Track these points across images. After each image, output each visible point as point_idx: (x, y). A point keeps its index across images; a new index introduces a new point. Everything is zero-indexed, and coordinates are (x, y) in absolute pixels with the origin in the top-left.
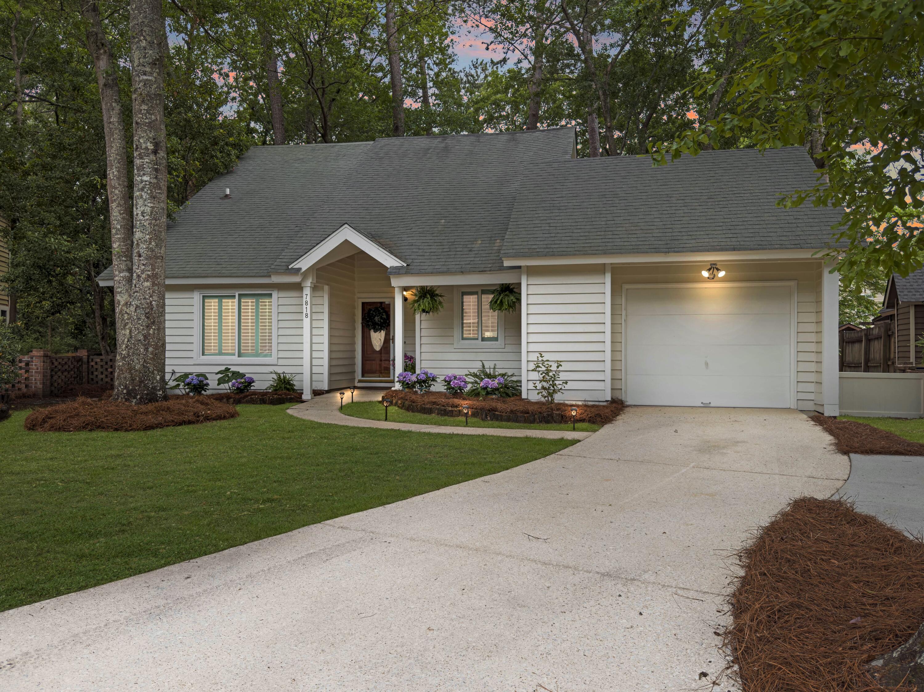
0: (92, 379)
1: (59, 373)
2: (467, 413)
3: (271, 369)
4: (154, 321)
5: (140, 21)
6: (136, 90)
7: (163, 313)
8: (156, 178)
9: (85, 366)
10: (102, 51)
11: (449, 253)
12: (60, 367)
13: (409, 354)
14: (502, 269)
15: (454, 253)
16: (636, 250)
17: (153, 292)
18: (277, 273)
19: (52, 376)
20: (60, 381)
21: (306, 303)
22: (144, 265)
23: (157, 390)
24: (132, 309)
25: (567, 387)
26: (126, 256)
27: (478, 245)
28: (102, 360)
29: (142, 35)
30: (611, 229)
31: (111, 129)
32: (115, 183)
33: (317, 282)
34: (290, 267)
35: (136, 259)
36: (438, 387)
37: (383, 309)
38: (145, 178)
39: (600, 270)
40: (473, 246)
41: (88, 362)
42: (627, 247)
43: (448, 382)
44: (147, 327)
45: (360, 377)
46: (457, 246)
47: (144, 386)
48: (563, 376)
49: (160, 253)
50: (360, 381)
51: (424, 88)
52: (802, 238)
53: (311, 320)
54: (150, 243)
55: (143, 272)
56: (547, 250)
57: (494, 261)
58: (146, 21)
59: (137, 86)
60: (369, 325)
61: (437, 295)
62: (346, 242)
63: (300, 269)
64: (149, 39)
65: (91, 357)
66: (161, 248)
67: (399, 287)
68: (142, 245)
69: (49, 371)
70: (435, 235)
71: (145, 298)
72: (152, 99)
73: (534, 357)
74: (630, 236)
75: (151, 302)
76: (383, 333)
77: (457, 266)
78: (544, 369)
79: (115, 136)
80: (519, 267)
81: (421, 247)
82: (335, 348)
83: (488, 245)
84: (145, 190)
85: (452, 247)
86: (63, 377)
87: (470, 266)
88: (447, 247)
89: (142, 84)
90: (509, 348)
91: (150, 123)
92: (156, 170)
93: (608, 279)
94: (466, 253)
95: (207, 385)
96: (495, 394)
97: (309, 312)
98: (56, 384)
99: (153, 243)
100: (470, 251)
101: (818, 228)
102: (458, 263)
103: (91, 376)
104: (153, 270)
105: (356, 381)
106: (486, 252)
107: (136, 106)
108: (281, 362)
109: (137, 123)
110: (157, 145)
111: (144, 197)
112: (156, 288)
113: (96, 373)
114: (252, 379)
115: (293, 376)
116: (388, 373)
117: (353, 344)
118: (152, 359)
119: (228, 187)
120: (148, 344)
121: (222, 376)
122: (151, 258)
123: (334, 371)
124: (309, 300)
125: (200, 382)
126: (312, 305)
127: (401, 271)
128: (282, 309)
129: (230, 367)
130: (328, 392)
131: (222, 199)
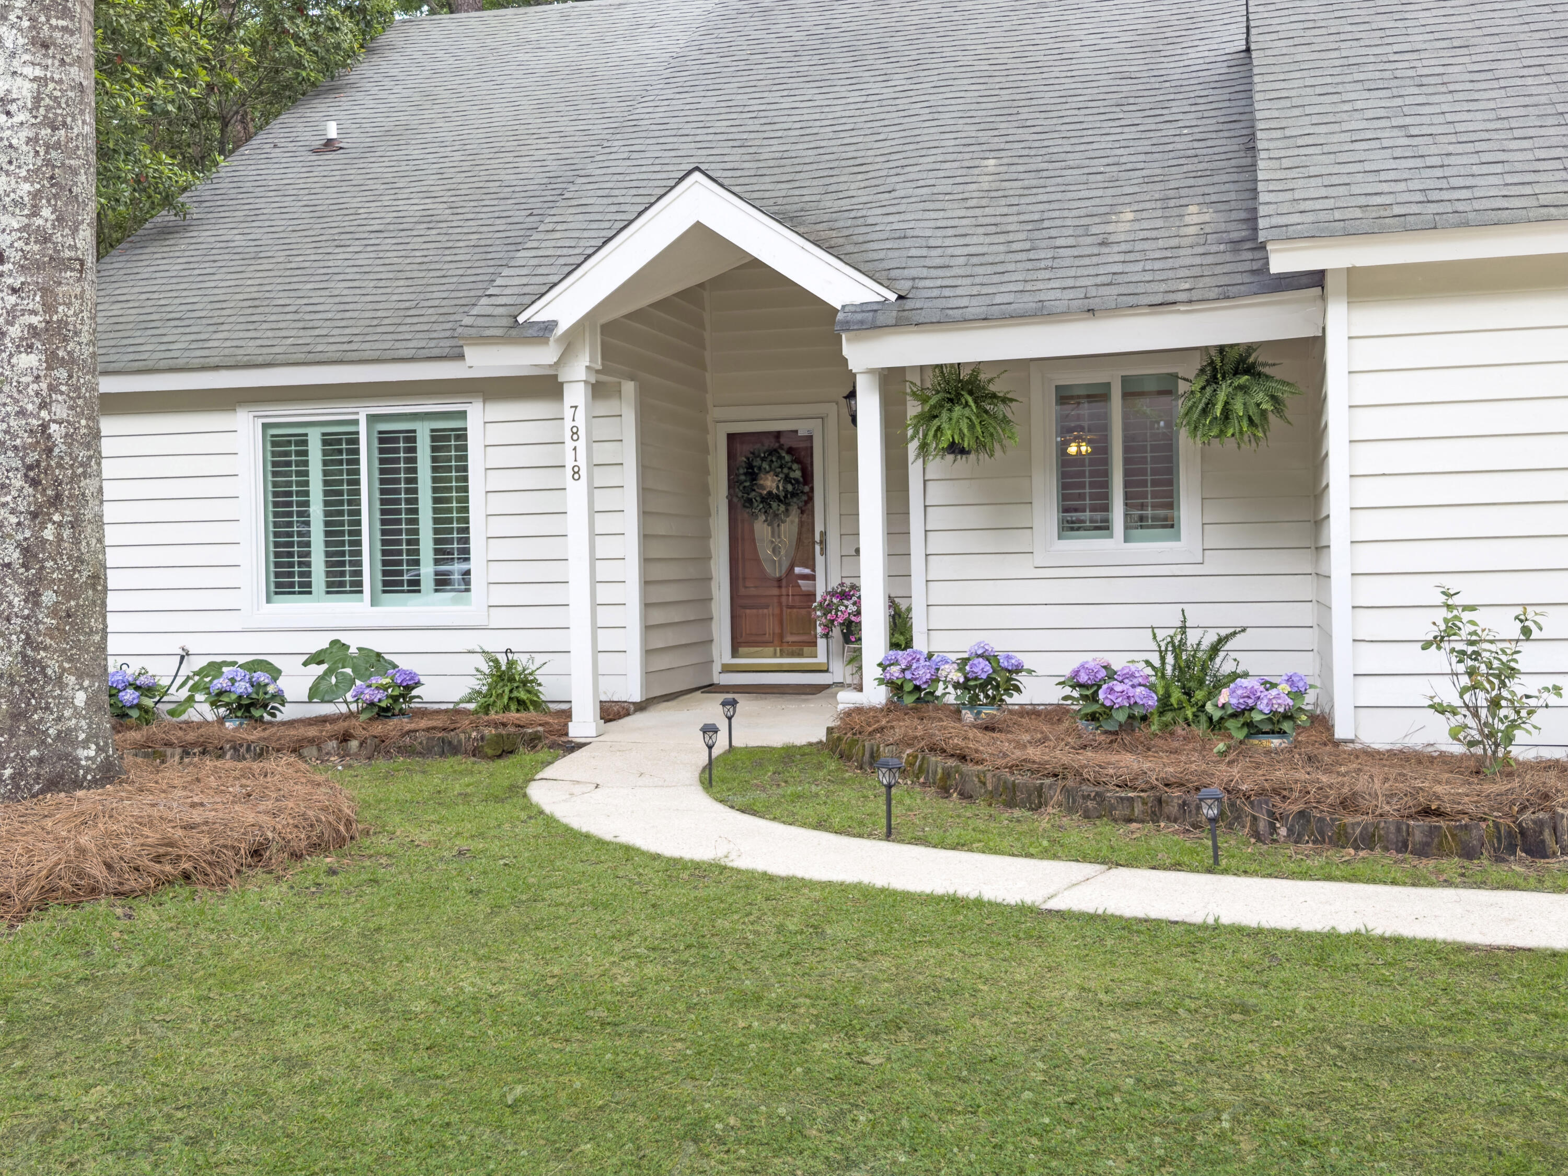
3: (470, 640)
4: (58, 496)
11: (1032, 255)
15: (1050, 254)
17: (52, 388)
18: (482, 338)
21: (575, 433)
22: (14, 291)
23: (75, 743)
27: (1127, 226)
33: (605, 369)
34: (521, 319)
37: (791, 451)
40: (1110, 228)
44: (34, 515)
45: (727, 659)
46: (1053, 233)
47: (29, 732)
49: (74, 248)
50: (727, 669)
53: (592, 488)
54: (35, 214)
57: (1196, 271)
60: (750, 501)
61: (994, 396)
62: (699, 229)
63: (550, 326)
66: (75, 230)
67: (871, 371)
70: (971, 203)
71: (22, 413)
75: (44, 426)
76: (790, 526)
77: (1071, 294)
80: (1320, 277)
81: (932, 242)
82: (659, 572)
83: (1159, 223)
84: (12, 17)
85: (1037, 234)
87: (1114, 290)
88: (1022, 236)
90: (1216, 563)
94: (1088, 251)
95: (279, 697)
96: (1282, 733)
97: (582, 463)
99: (46, 212)
100: (1103, 244)
102: (1070, 283)
104: (49, 308)
105: (717, 668)
106: (1161, 243)
108: (500, 618)
111: (9, 44)
112: (62, 374)
114: (412, 675)
115: (539, 659)
116: (814, 644)
117: (705, 558)
118: (56, 632)
119: (329, 118)
120: (40, 577)
121: (321, 669)
122: (39, 267)
123: (658, 642)
124: (581, 422)
125: (258, 686)
126: (592, 442)
127: (881, 319)
128: (498, 457)
129: (344, 638)
130: (641, 707)
131: (315, 151)
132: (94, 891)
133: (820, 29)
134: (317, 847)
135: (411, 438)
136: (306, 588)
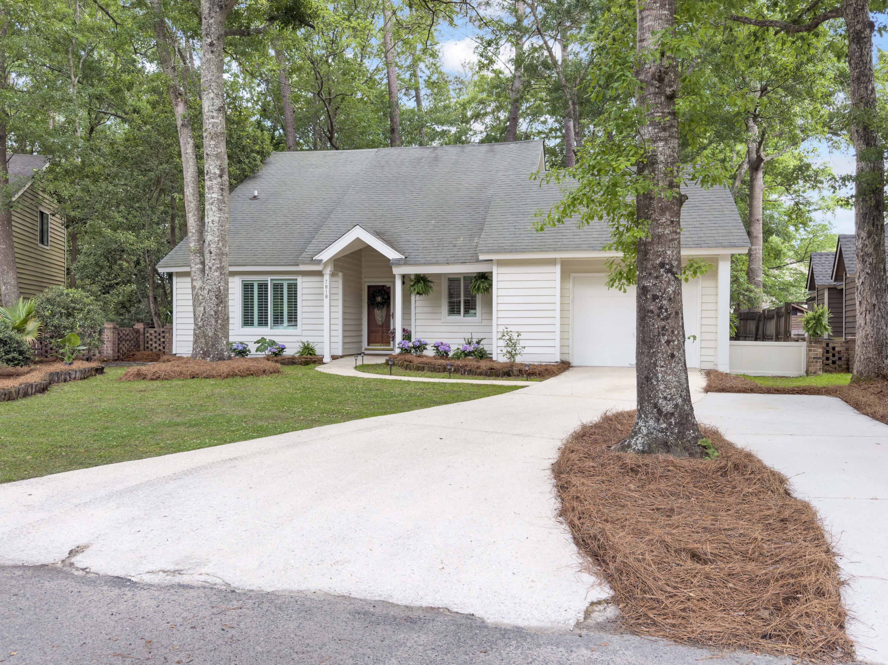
0: (148, 348)
1: (124, 342)
2: (450, 369)
3: (298, 339)
4: (221, 301)
5: (209, 78)
6: (206, 130)
7: (227, 296)
8: (222, 195)
9: (141, 337)
10: (180, 100)
11: (438, 248)
12: (124, 337)
13: (406, 328)
14: (478, 261)
15: (442, 248)
16: (578, 248)
17: (221, 279)
18: (304, 263)
19: (119, 344)
20: (124, 349)
21: (326, 286)
22: (213, 260)
23: (224, 351)
24: (206, 292)
25: (526, 351)
26: (199, 253)
27: (461, 242)
28: (155, 332)
29: (210, 89)
30: (561, 231)
31: (187, 158)
32: (191, 198)
33: (334, 270)
34: (314, 259)
35: (207, 256)
36: (430, 352)
37: (385, 291)
38: (214, 195)
39: (552, 262)
40: (457, 242)
41: (144, 333)
42: (572, 246)
43: (437, 347)
44: (217, 305)
45: (366, 346)
46: (443, 243)
47: (215, 349)
48: (522, 343)
49: (225, 250)
50: (366, 349)
51: (417, 90)
52: (703, 239)
53: (330, 300)
54: (218, 244)
55: (213, 265)
56: (512, 247)
57: (472, 255)
58: (213, 78)
59: (207, 127)
60: (373, 304)
61: (429, 281)
62: (358, 239)
63: (321, 261)
64: (215, 91)
65: (147, 329)
66: (226, 247)
67: (398, 274)
68: (212, 245)
69: (117, 340)
70: (427, 233)
71: (215, 284)
72: (218, 136)
73: (501, 328)
74: (575, 237)
75: (219, 287)
76: (384, 310)
77: (444, 259)
78: (508, 337)
79: (191, 163)
80: (492, 260)
81: (415, 243)
82: (348, 322)
83: (468, 242)
84: (214, 204)
85: (440, 242)
86: (126, 345)
87: (454, 258)
88: (436, 243)
89: (211, 125)
90: (485, 323)
91: (217, 154)
92: (222, 189)
93: (558, 269)
94: (451, 248)
95: (249, 351)
96: (471, 356)
97: (328, 294)
98: (121, 351)
99: (221, 244)
100: (454, 246)
101: (716, 231)
102: (445, 256)
103: (146, 345)
104: (221, 263)
105: (363, 349)
106: (467, 247)
107: (206, 142)
108: (305, 333)
109: (207, 154)
110: (222, 170)
111: (213, 210)
112: (223, 276)
113: (150, 343)
114: (284, 346)
115: (315, 344)
116: (390, 343)
117: (360, 319)
118: (221, 329)
119: (256, 189)
120: (218, 317)
121: (260, 344)
122: (219, 255)
123: (346, 341)
124: (328, 284)
125: (244, 348)
126: (330, 288)
127: (401, 263)
128: (305, 291)
129: (265, 337)
130: (342, 357)
131: (251, 199)
132: (236, 375)
133: (396, 175)
134: (274, 372)
135: (282, 285)
136: (252, 324)
